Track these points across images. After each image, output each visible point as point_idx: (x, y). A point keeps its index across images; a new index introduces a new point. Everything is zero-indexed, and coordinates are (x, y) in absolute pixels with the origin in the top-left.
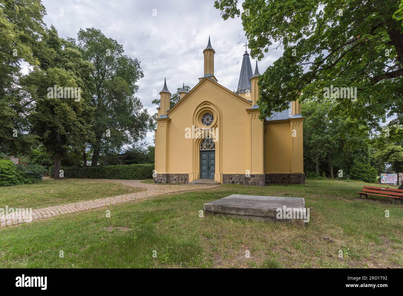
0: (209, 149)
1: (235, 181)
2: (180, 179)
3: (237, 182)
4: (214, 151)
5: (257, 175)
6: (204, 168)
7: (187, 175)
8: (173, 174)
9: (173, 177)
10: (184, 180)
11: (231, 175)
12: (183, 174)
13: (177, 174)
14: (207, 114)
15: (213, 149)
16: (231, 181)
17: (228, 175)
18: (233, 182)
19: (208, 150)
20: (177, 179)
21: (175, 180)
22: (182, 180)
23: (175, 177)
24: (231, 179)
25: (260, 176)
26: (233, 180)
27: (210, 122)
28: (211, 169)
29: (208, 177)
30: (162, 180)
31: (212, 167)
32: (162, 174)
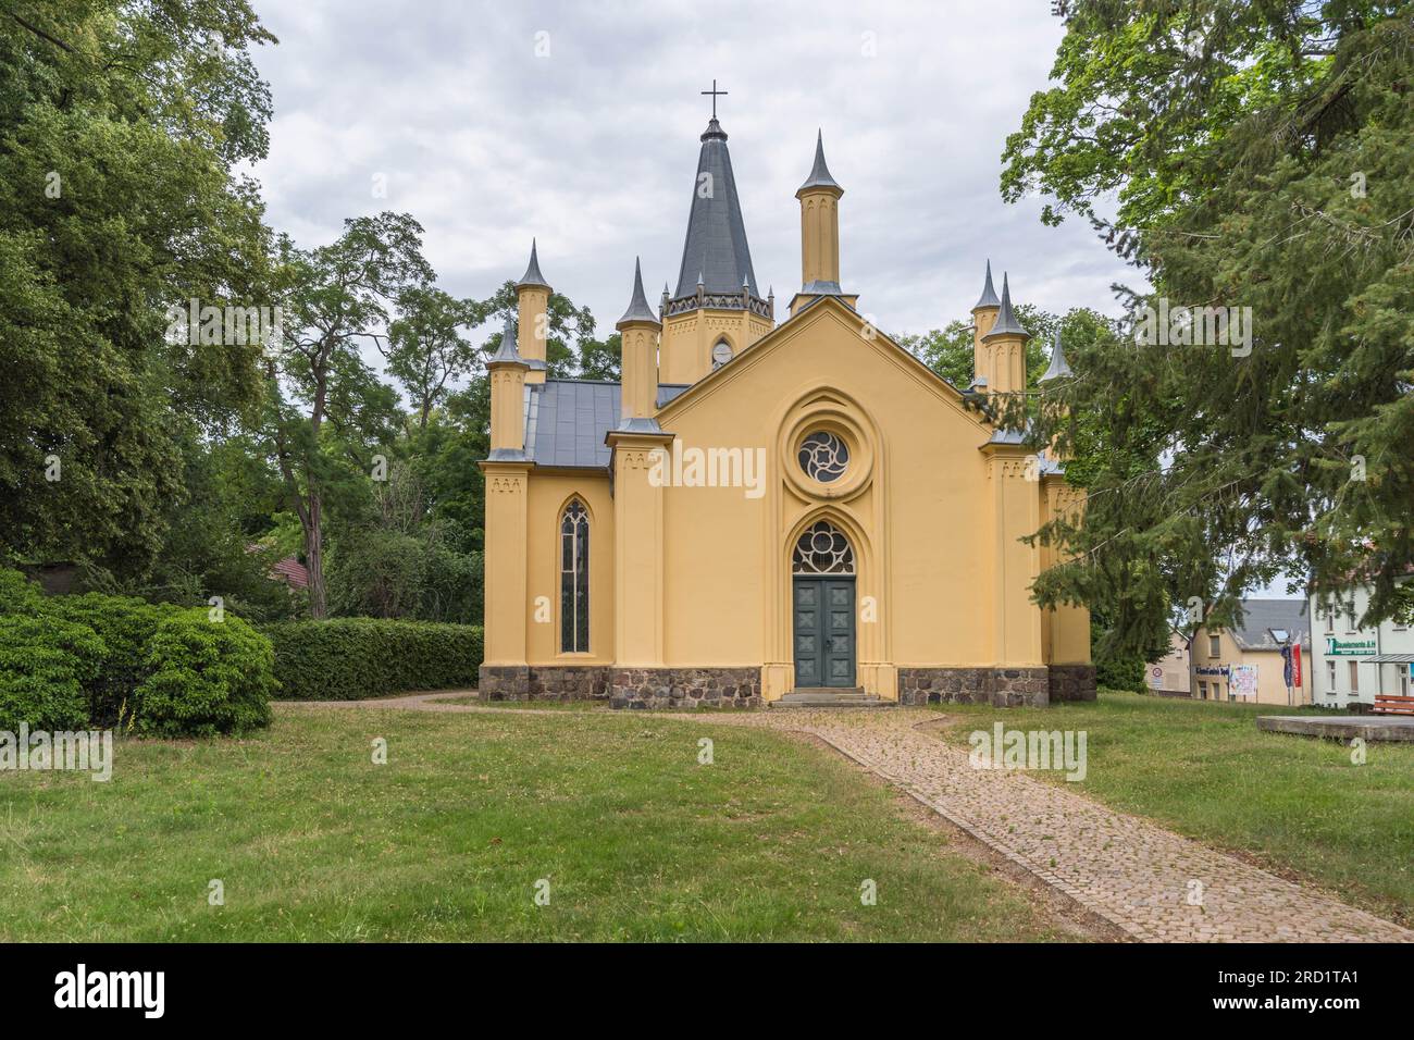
0: (826, 573)
1: (942, 692)
2: (720, 689)
3: (949, 696)
4: (853, 580)
5: (1026, 670)
6: (807, 643)
7: (755, 673)
8: (689, 671)
9: (690, 681)
10: (737, 695)
11: (926, 670)
12: (732, 671)
13: (706, 671)
14: (821, 436)
15: (844, 573)
16: (927, 693)
17: (918, 671)
18: (935, 698)
19: (820, 573)
20: (705, 690)
21: (695, 693)
22: (729, 692)
23: (697, 682)
24: (929, 686)
25: (1035, 673)
26: (932, 690)
27: (835, 467)
28: (836, 648)
29: (824, 679)
30: (647, 693)
31: (840, 644)
32: (650, 671)
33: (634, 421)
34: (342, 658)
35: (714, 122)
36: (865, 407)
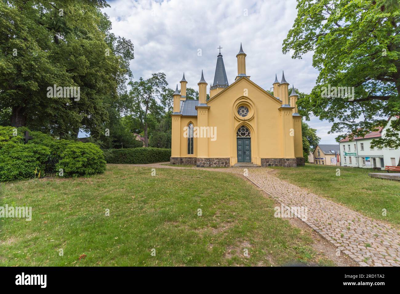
0: (244, 137)
1: (271, 164)
2: (221, 163)
3: (273, 165)
4: (250, 138)
5: (291, 159)
6: (240, 152)
7: (229, 159)
8: (213, 159)
9: (214, 161)
10: (224, 164)
11: (267, 159)
12: (223, 159)
13: (217, 159)
14: (243, 107)
15: (248, 137)
16: (268, 164)
17: (265, 159)
18: (270, 165)
19: (243, 137)
20: (217, 163)
21: (215, 164)
22: (223, 163)
23: (216, 161)
24: (268, 162)
25: (293, 159)
26: (269, 163)
27: (246, 114)
28: (246, 153)
29: (244, 160)
30: (204, 164)
31: (247, 153)
32: (205, 159)
33: (201, 104)
34: (143, 155)
35: (220, 53)
36: (252, 100)
